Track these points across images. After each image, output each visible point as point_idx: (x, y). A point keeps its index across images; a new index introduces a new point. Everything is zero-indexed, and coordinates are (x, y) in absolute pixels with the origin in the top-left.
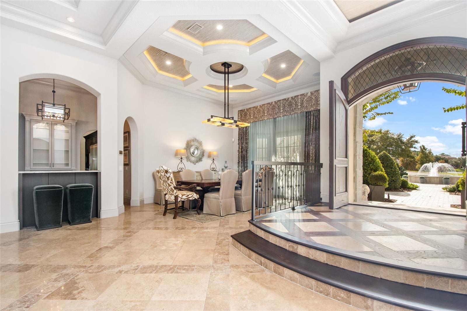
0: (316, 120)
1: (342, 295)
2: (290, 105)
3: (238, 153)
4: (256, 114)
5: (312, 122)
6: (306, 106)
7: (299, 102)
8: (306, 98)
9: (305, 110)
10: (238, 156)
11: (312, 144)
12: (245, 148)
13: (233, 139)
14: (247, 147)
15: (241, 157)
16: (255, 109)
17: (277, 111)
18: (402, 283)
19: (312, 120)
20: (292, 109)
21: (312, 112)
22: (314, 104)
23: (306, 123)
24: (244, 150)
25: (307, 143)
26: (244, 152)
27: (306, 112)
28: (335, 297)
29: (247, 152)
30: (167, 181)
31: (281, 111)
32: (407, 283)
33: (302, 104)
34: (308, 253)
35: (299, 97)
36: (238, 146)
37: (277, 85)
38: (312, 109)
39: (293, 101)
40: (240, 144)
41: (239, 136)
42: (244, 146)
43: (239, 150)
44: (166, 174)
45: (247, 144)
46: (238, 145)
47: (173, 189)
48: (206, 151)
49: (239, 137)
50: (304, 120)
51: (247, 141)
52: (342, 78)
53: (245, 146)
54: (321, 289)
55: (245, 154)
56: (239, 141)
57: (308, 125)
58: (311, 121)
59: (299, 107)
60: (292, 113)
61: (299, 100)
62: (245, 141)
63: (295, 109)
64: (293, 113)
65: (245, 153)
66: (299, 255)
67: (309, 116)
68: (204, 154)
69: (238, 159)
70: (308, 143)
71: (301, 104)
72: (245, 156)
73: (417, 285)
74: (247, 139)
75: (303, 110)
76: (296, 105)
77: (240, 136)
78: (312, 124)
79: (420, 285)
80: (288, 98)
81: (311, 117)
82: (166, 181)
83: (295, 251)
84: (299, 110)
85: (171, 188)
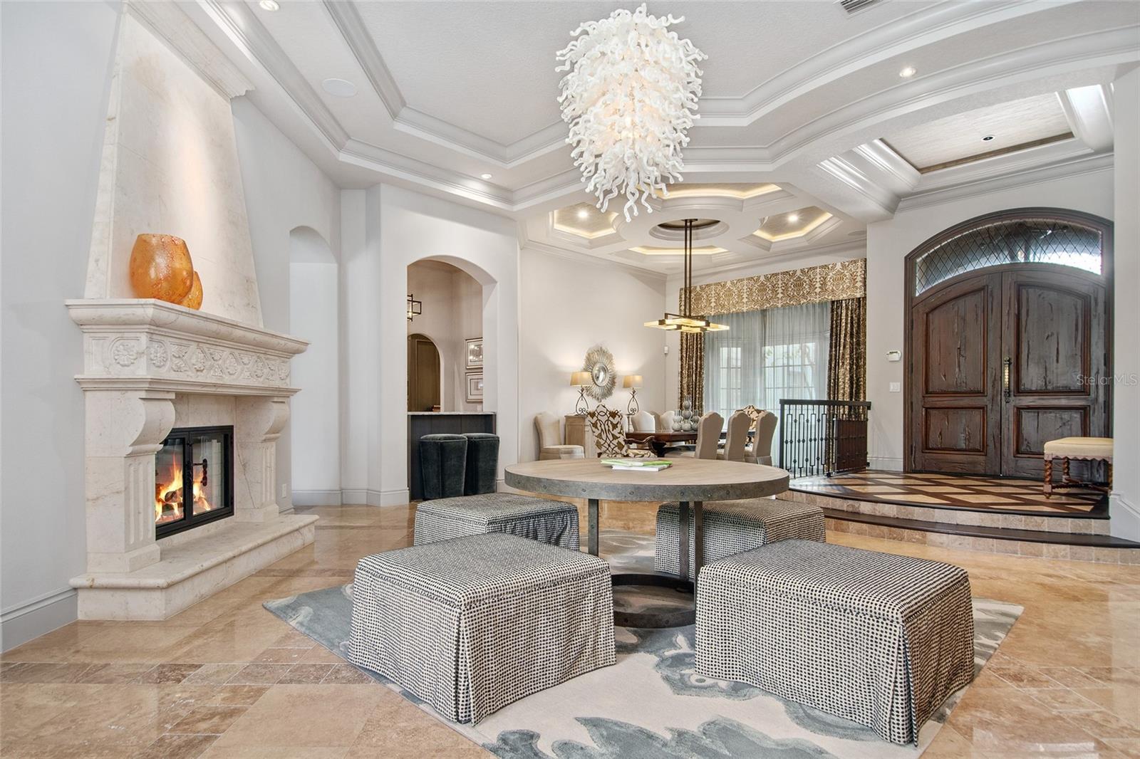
0: (852, 317)
1: (917, 536)
2: (799, 284)
3: (680, 378)
4: (722, 299)
5: (844, 321)
6: (833, 290)
7: (818, 280)
8: (831, 274)
9: (830, 297)
10: (680, 384)
11: (843, 363)
12: (696, 367)
13: (666, 348)
14: (701, 365)
15: (688, 386)
16: (720, 287)
17: (771, 295)
18: (978, 526)
19: (844, 317)
20: (802, 292)
21: (843, 302)
22: (848, 287)
23: (832, 322)
24: (694, 372)
25: (834, 362)
26: (694, 376)
27: (833, 302)
28: (909, 540)
29: (700, 376)
30: (611, 430)
31: (778, 296)
32: (983, 525)
33: (824, 284)
34: (874, 509)
35: (818, 270)
36: (680, 364)
37: (773, 246)
38: (845, 296)
39: (805, 278)
40: (684, 359)
41: (682, 343)
42: (694, 364)
43: (682, 372)
44: (611, 418)
45: (701, 359)
46: (680, 361)
47: (623, 443)
48: (619, 374)
49: (682, 345)
50: (827, 315)
51: (701, 353)
52: (906, 258)
53: (696, 364)
54: (895, 535)
55: (696, 380)
56: (681, 353)
57: (837, 326)
58: (841, 319)
59: (818, 290)
60: (802, 302)
61: (818, 276)
62: (697, 353)
63: (808, 293)
64: (805, 301)
65: (696, 378)
66: (863, 514)
67: (838, 308)
68: (616, 380)
69: (680, 391)
70: (836, 362)
71: (822, 284)
72: (696, 384)
73: (993, 526)
74: (701, 349)
75: (826, 297)
76: (812, 286)
77: (684, 341)
78: (844, 324)
79: (996, 526)
80: (795, 272)
81: (841, 313)
82: (609, 430)
83: (857, 511)
84: (818, 296)
85: (619, 443)
